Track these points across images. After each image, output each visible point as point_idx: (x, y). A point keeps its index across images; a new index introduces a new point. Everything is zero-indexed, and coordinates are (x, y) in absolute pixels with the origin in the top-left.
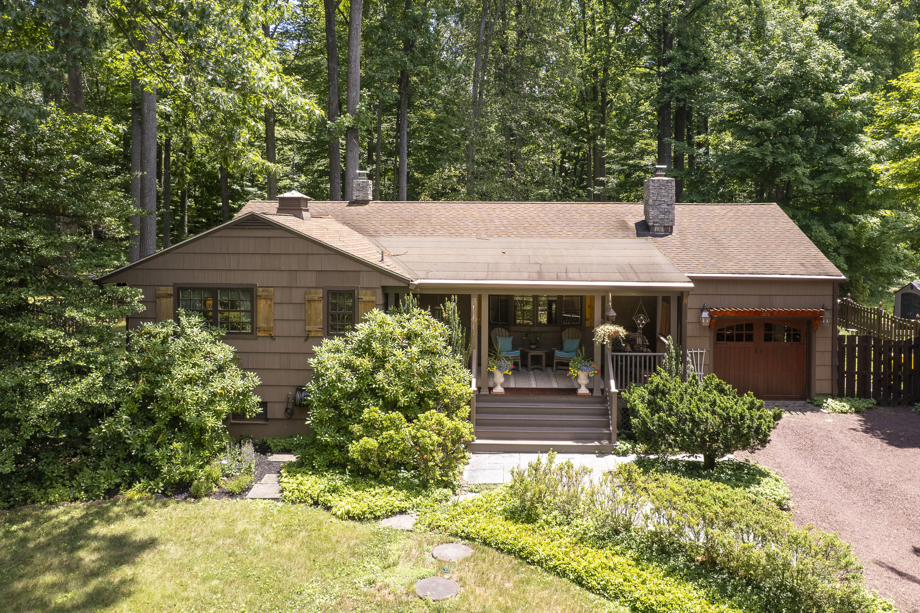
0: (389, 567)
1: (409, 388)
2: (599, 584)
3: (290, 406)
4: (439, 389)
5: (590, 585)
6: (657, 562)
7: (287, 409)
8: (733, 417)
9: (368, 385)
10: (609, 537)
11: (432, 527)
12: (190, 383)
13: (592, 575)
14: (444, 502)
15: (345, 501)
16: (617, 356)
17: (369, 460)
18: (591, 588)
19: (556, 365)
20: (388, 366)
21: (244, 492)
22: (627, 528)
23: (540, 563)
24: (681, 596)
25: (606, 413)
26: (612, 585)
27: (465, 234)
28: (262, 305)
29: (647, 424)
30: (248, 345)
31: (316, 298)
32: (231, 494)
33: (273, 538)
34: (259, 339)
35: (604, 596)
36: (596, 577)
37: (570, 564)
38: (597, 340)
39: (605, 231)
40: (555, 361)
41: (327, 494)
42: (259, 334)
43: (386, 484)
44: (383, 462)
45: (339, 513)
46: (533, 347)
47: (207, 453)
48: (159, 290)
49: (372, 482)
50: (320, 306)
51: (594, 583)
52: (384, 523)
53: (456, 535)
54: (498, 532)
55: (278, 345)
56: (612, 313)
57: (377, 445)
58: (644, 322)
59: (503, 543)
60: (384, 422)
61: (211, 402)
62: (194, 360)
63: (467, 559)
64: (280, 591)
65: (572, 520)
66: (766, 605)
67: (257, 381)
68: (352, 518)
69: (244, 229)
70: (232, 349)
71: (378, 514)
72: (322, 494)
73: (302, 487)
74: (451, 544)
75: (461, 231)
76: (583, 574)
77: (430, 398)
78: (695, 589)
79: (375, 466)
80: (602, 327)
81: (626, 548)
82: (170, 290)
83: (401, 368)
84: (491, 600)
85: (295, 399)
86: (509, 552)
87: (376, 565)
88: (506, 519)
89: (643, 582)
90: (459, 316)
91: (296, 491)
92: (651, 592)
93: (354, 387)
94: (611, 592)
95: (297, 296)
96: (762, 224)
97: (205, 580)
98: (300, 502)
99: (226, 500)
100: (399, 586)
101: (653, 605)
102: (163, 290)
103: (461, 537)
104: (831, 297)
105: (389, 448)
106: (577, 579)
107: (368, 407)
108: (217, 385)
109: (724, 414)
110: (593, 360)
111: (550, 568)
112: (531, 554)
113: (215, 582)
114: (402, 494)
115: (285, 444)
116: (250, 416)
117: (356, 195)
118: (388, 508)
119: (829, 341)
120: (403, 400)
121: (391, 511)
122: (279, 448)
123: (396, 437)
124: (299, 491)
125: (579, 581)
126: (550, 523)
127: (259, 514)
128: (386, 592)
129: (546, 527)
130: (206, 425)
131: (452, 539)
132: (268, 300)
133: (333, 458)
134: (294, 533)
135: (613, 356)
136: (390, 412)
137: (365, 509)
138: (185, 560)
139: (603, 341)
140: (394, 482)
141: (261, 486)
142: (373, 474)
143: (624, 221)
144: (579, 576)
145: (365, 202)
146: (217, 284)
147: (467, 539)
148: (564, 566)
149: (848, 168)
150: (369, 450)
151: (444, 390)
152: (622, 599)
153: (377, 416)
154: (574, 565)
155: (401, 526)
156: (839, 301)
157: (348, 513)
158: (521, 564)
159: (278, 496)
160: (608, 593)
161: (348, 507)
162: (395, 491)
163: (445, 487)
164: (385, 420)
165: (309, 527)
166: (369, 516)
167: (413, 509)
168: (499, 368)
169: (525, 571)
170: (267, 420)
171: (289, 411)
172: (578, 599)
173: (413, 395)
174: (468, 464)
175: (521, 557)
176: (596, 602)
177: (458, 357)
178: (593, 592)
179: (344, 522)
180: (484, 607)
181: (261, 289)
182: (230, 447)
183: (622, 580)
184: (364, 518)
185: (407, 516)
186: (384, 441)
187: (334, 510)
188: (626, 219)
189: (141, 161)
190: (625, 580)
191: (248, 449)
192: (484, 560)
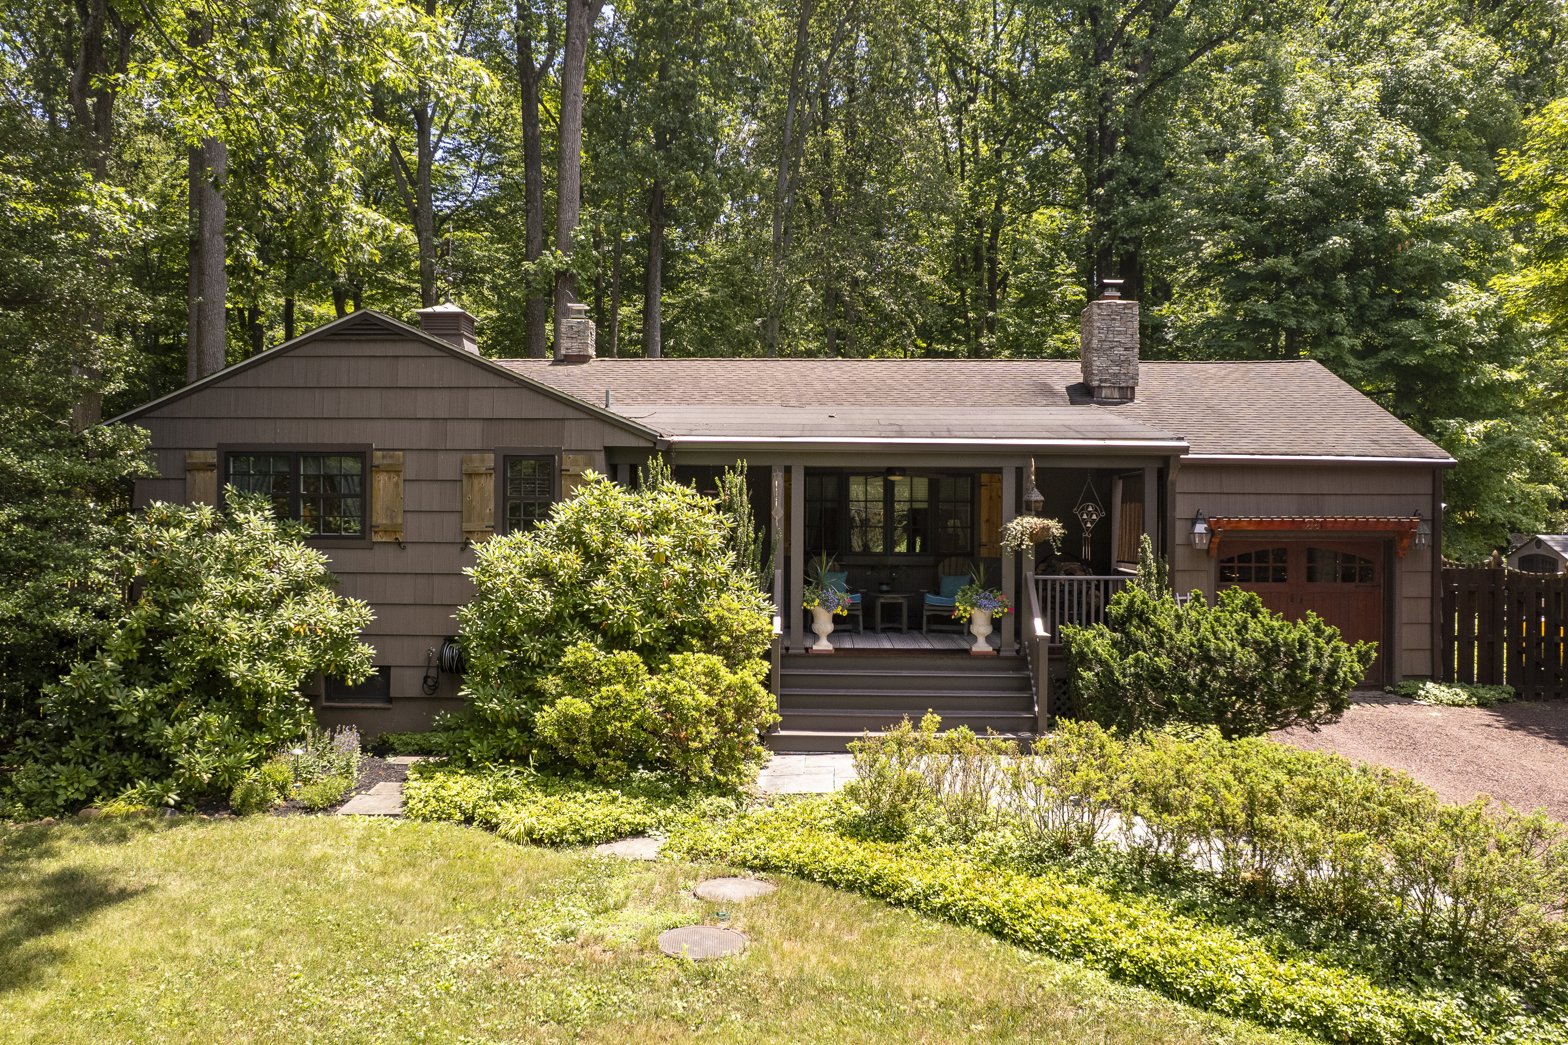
0: (606, 911)
1: (653, 610)
2: (1038, 932)
3: (433, 673)
4: (711, 616)
5: (1020, 934)
6: (1155, 893)
7: (426, 678)
8: (1286, 644)
9: (575, 606)
10: (1053, 858)
11: (694, 854)
12: (239, 609)
13: (1023, 916)
14: (719, 819)
15: (524, 813)
16: (1045, 581)
17: (575, 741)
18: (1022, 941)
19: (928, 622)
20: (614, 569)
21: (332, 806)
22: (1087, 841)
23: (913, 902)
24: (1214, 945)
25: (1025, 685)
26: (1067, 931)
27: (760, 401)
28: (382, 484)
29: (1112, 673)
30: (354, 559)
31: (483, 470)
32: (310, 810)
33: (377, 867)
34: (377, 548)
35: (1051, 954)
36: (1031, 920)
37: (975, 899)
38: (1009, 543)
39: (1012, 397)
40: (926, 613)
41: (491, 802)
42: (376, 538)
43: (607, 785)
44: (603, 744)
45: (513, 833)
46: (885, 588)
47: (267, 739)
48: (191, 456)
49: (581, 784)
50: (489, 485)
51: (1028, 930)
52: (602, 851)
53: (744, 863)
54: (827, 854)
55: (412, 559)
56: (1036, 496)
57: (590, 710)
58: (1094, 517)
59: (837, 871)
60: (603, 669)
61: (278, 646)
62: (248, 569)
63: (764, 899)
64: (379, 946)
65: (973, 832)
66: (1395, 964)
67: (368, 614)
68: (538, 842)
69: (350, 341)
70: (324, 558)
71: (589, 833)
72: (481, 803)
73: (443, 793)
74: (733, 880)
75: (754, 398)
76: (1004, 914)
77: (693, 635)
78: (1239, 938)
79: (584, 753)
80: (1019, 519)
81: (1090, 872)
82: (212, 457)
83: (636, 573)
84: (814, 960)
85: (440, 659)
86: (851, 887)
87: (580, 908)
88: (842, 835)
89: (1132, 926)
90: (751, 500)
91: (433, 801)
92: (1148, 939)
93: (549, 609)
94: (1065, 945)
95: (447, 466)
96: (1293, 388)
97: (226, 929)
98: (439, 819)
99: (297, 819)
100: (624, 940)
101: (1155, 963)
102: (199, 457)
103: (751, 868)
104: (1429, 498)
105: (613, 718)
106: (991, 926)
107: (575, 645)
108: (289, 614)
109: (1267, 640)
110: (1000, 589)
111: (933, 910)
112: (895, 888)
113: (249, 932)
114: (639, 803)
115: (422, 742)
116: (354, 681)
117: (567, 346)
118: (609, 823)
119: (1427, 579)
120: (641, 633)
121: (615, 831)
122: (410, 748)
123: (628, 697)
124: (438, 801)
125: (996, 928)
126: (931, 839)
127: (358, 833)
128: (598, 948)
129: (923, 847)
130: (266, 685)
131: (734, 870)
132: (393, 475)
133: (506, 745)
134: (420, 861)
135: (1037, 581)
136: (616, 652)
137: (563, 825)
138: (196, 899)
139: (1021, 544)
140: (624, 784)
141: (368, 798)
142: (583, 768)
143: (1046, 384)
144: (997, 920)
145: (582, 359)
146: (298, 444)
147: (764, 870)
148: (965, 904)
149: (1427, 338)
150: (574, 719)
151: (721, 618)
152: (1089, 956)
153: (590, 657)
154: (985, 900)
155: (631, 855)
156: (1443, 505)
157: (530, 833)
158: (875, 906)
159: (398, 811)
160: (1056, 947)
161: (531, 821)
162: (625, 799)
163: (723, 795)
164: (605, 665)
165: (451, 854)
166: (571, 838)
167: (658, 828)
168: (825, 604)
169: (882, 916)
170: (390, 700)
171: (430, 682)
172: (996, 959)
173: (659, 623)
174: (766, 767)
175: (873, 895)
176: (1035, 963)
177: (748, 573)
178: (1026, 948)
179: (521, 847)
180: (802, 970)
181: (379, 453)
182: (314, 736)
183: (1088, 921)
184: (562, 841)
185: (647, 840)
186: (604, 703)
187: (503, 828)
188: (1049, 381)
189: (199, 323)
190: (1093, 921)
191: (349, 739)
192: (799, 900)
